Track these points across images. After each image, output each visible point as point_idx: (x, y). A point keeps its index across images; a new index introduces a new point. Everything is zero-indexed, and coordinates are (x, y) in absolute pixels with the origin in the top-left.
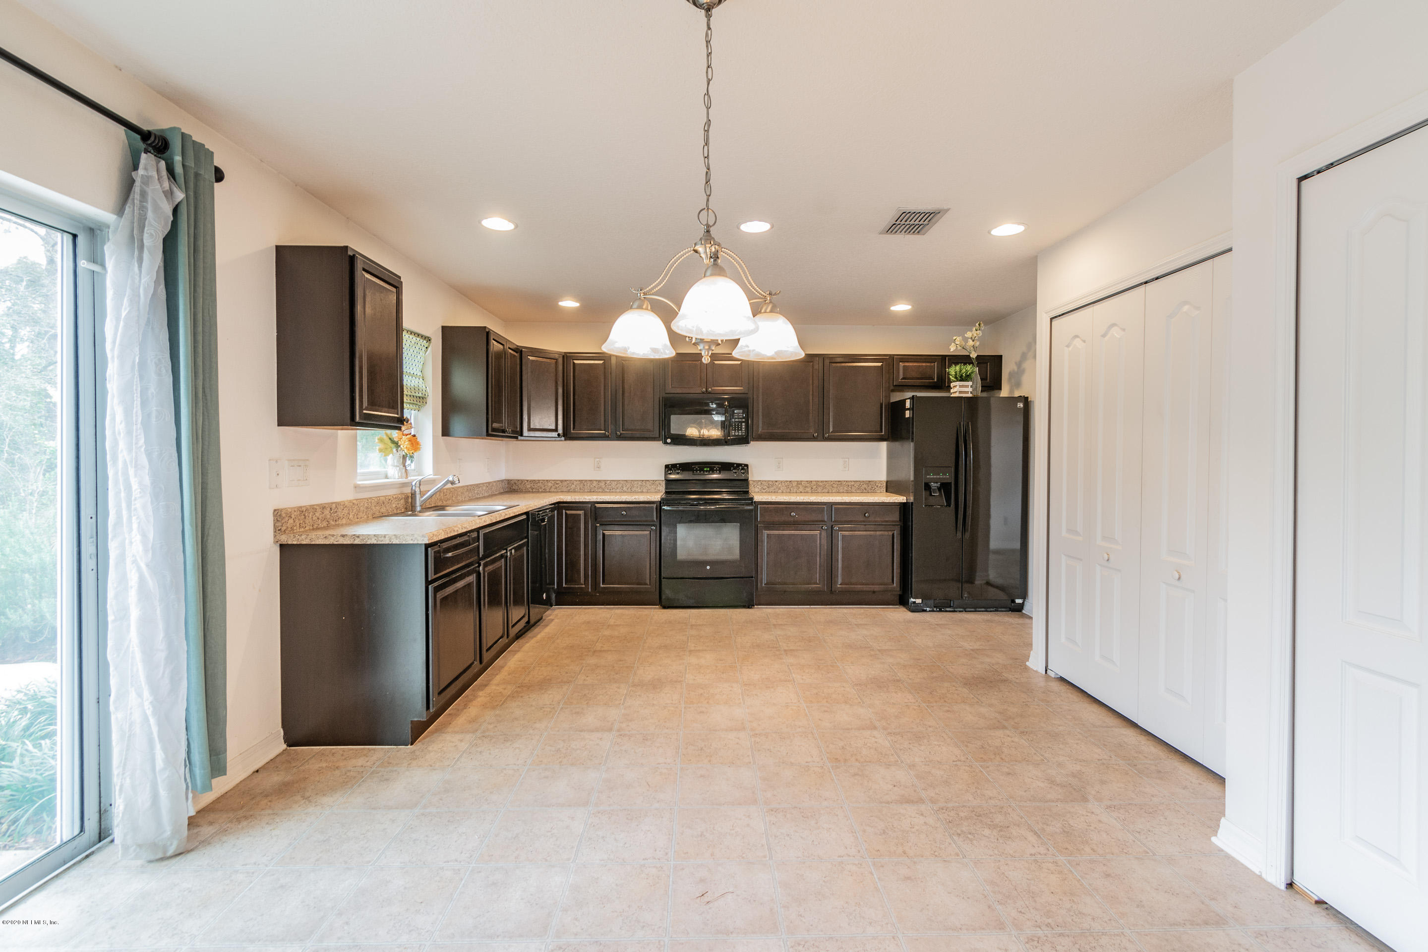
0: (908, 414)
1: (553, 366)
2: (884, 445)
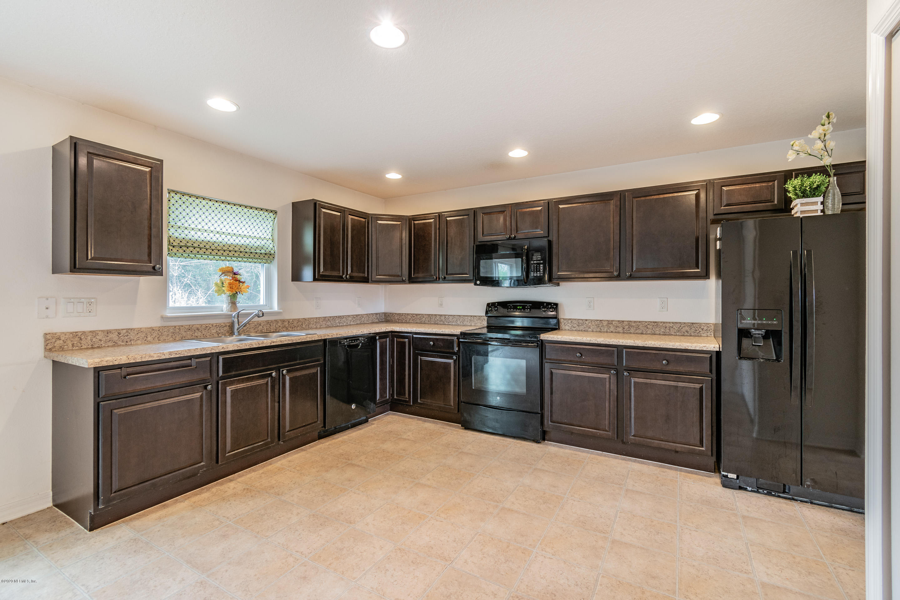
0: (718, 245)
1: (399, 226)
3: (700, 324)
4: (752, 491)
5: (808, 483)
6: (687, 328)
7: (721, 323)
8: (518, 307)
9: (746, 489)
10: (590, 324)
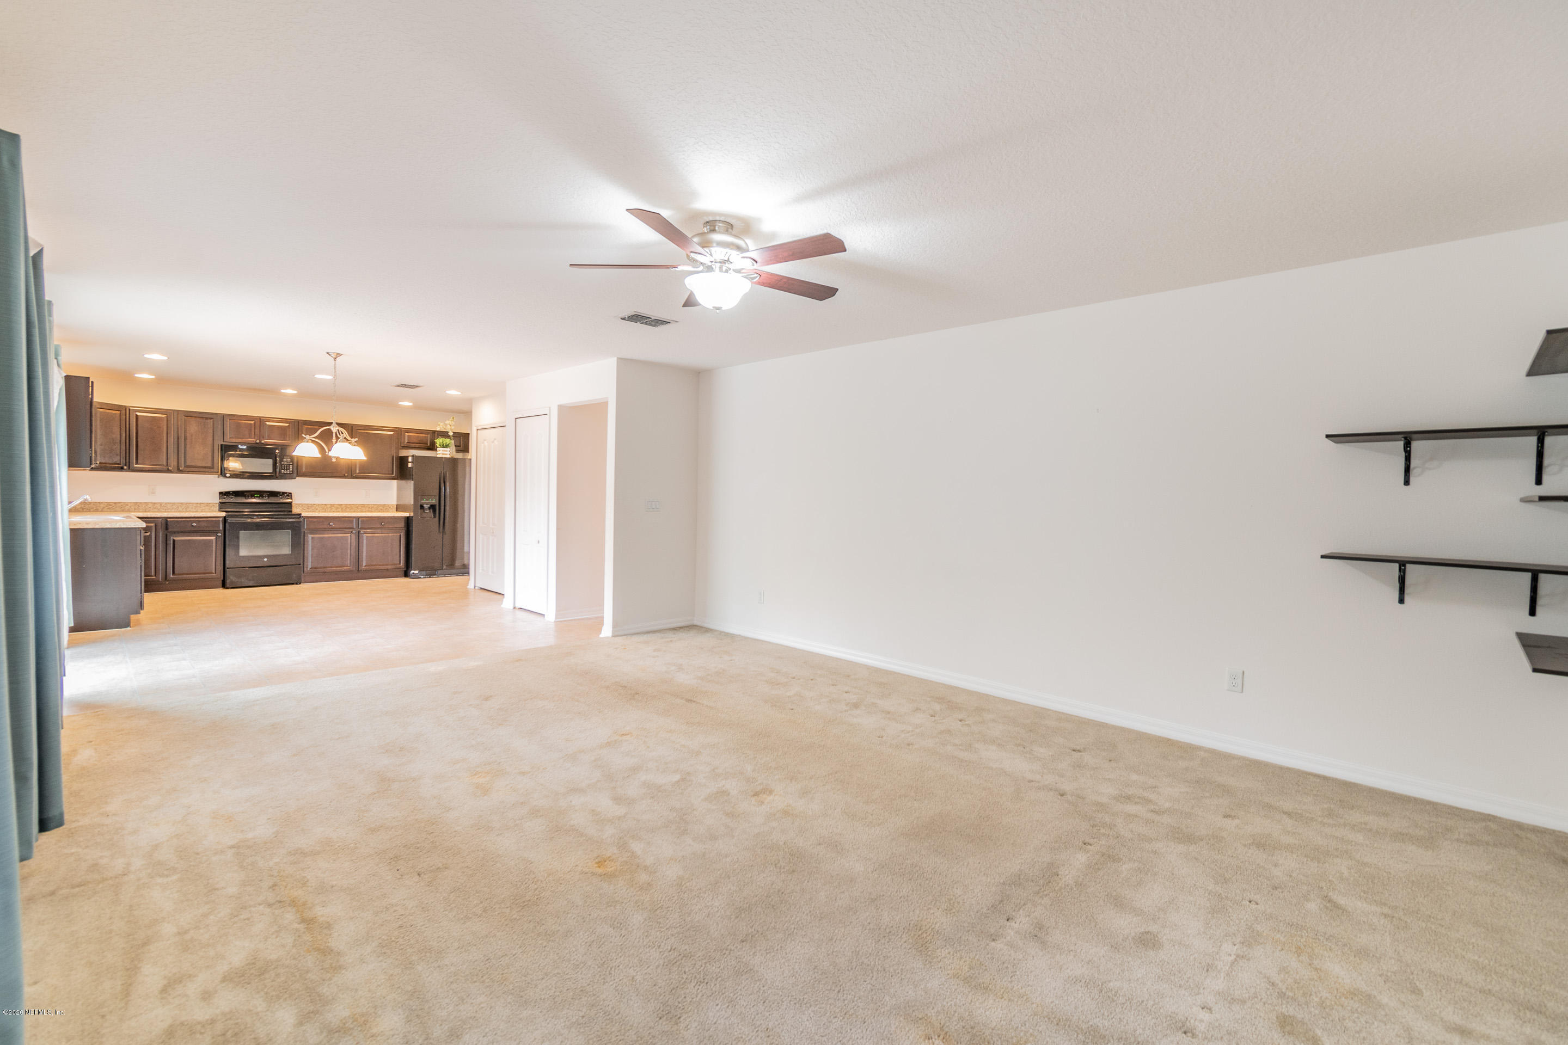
0: (410, 465)
1: (118, 416)
3: (388, 505)
4: (423, 578)
6: (381, 508)
7: (412, 503)
8: (256, 495)
9: (420, 578)
10: (317, 507)
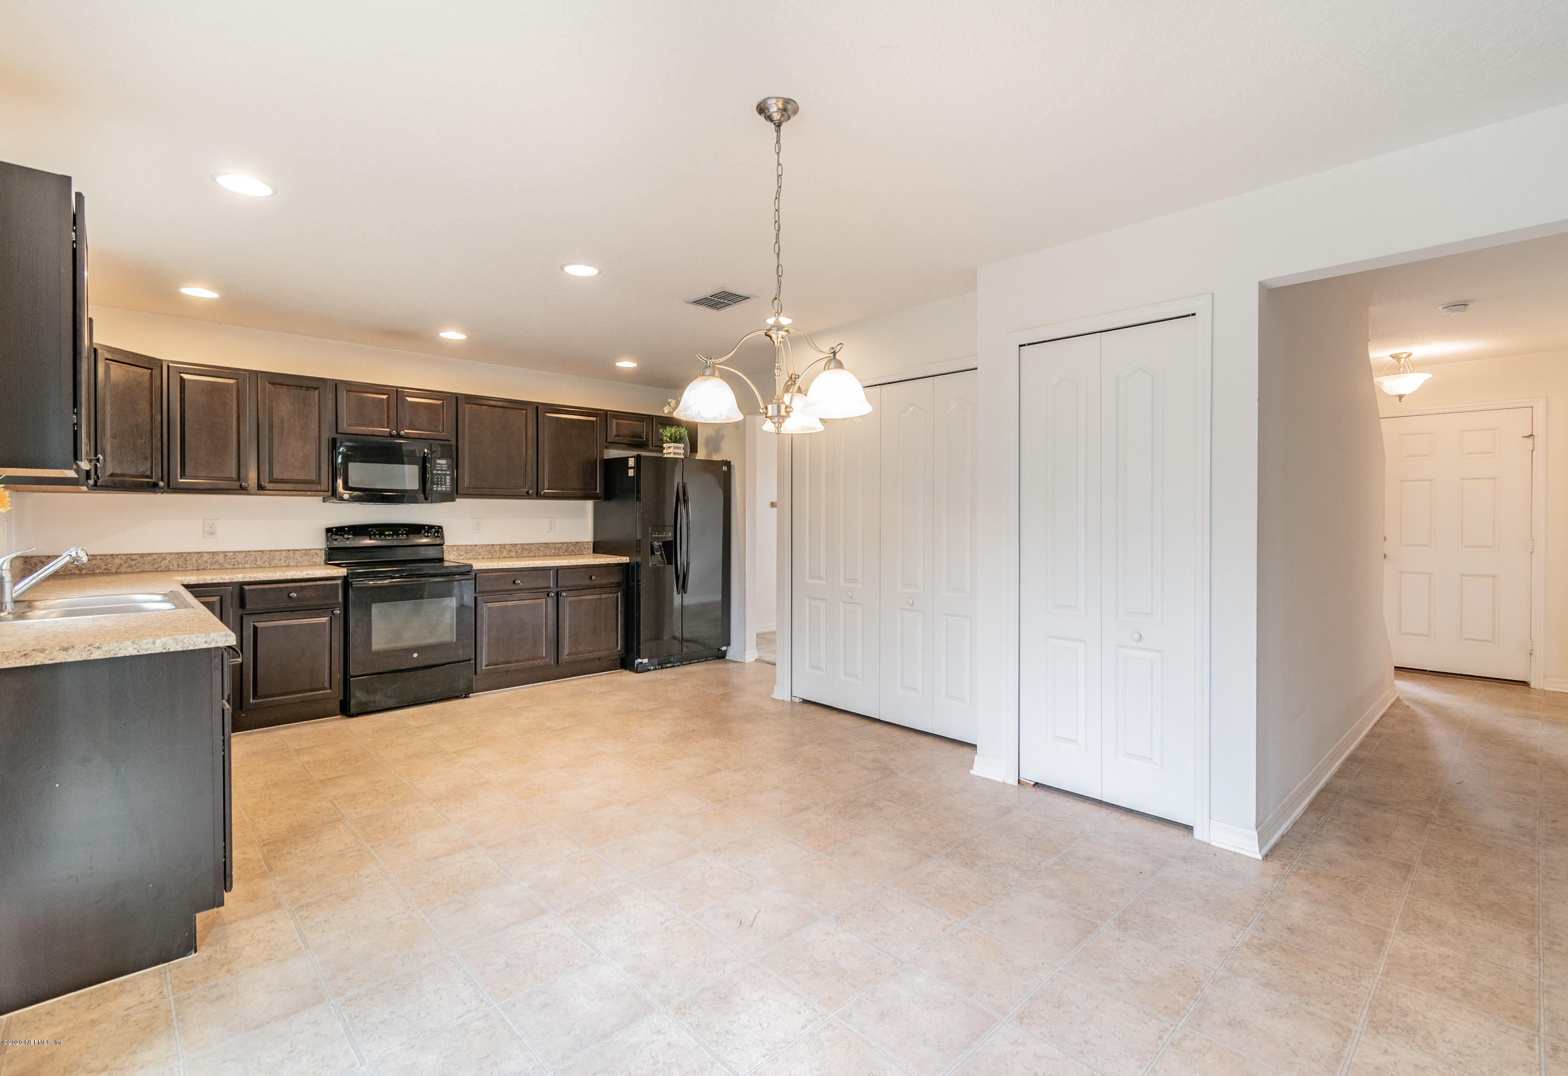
0: (631, 473)
1: (148, 377)
2: (589, 504)
3: (583, 543)
4: (653, 670)
5: (685, 649)
6: (573, 548)
7: (636, 539)
9: (649, 670)
10: (480, 550)
